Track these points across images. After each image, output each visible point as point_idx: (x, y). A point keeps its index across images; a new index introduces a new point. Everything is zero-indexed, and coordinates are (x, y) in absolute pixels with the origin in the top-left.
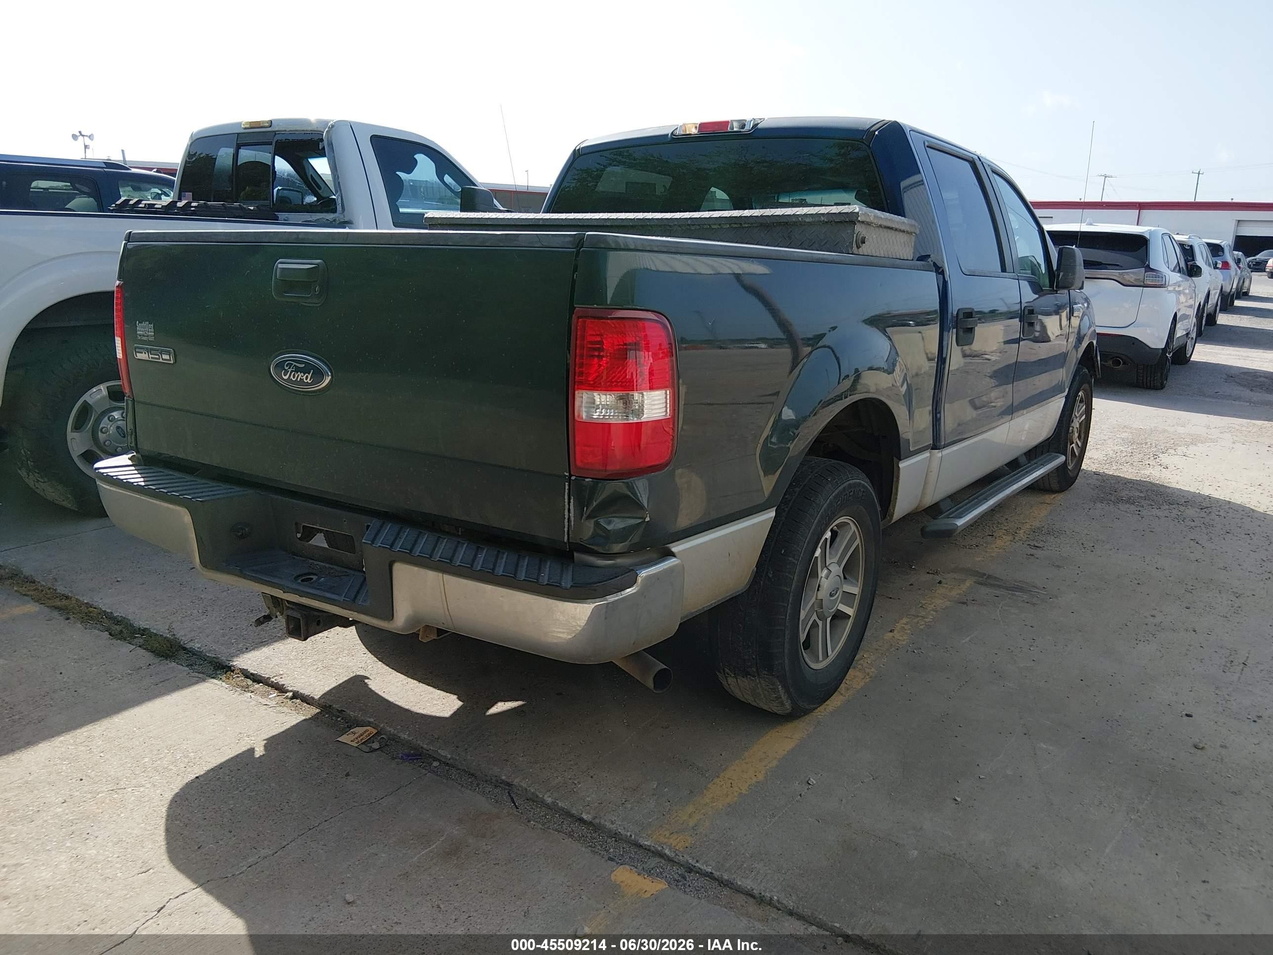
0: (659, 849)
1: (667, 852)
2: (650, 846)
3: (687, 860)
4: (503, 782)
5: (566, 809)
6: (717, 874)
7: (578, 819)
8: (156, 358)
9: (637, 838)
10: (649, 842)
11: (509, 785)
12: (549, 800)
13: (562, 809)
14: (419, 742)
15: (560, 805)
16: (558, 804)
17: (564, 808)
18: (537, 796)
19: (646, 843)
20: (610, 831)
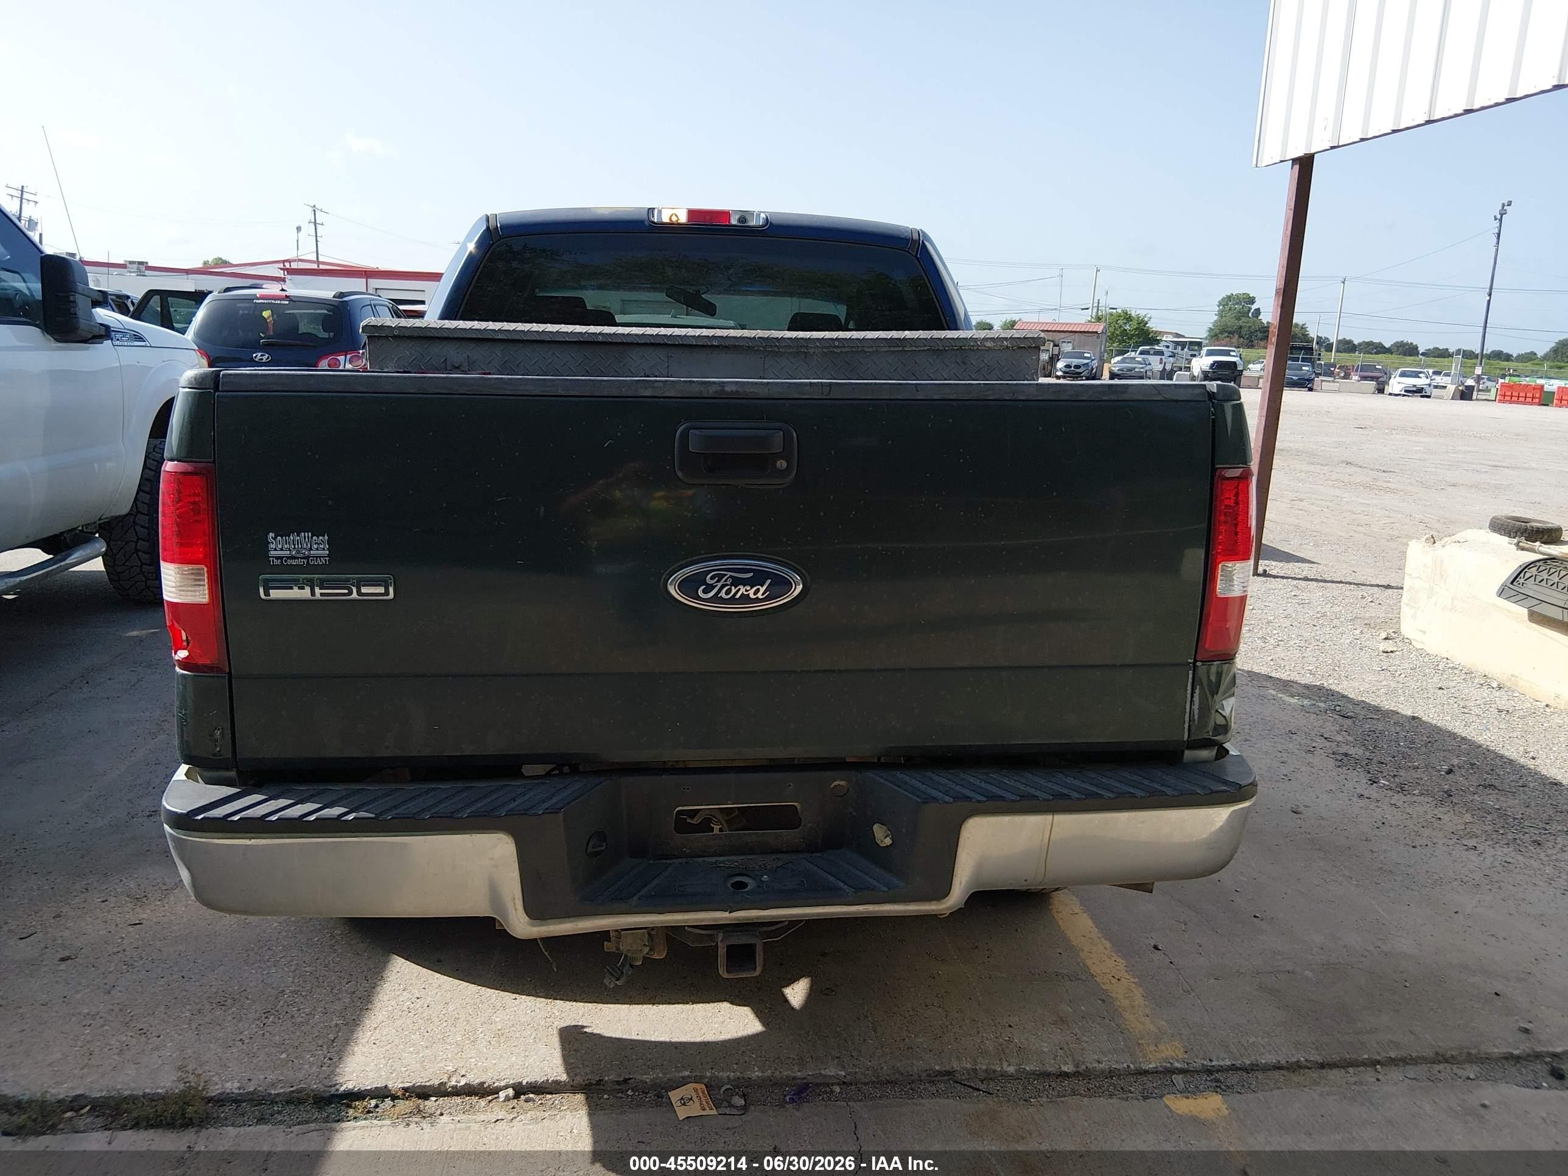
0: (1169, 1065)
1: (1178, 1065)
2: (1157, 1067)
3: (1203, 1064)
4: (940, 1073)
5: (1039, 1070)
6: (1238, 1063)
7: (1059, 1075)
8: (344, 595)
9: (1138, 1065)
10: (1153, 1063)
11: (949, 1073)
12: (1011, 1069)
13: (1033, 1073)
14: (786, 1073)
15: (1028, 1068)
16: (1025, 1069)
17: (1036, 1071)
18: (994, 1071)
19: (1151, 1066)
20: (1103, 1072)
